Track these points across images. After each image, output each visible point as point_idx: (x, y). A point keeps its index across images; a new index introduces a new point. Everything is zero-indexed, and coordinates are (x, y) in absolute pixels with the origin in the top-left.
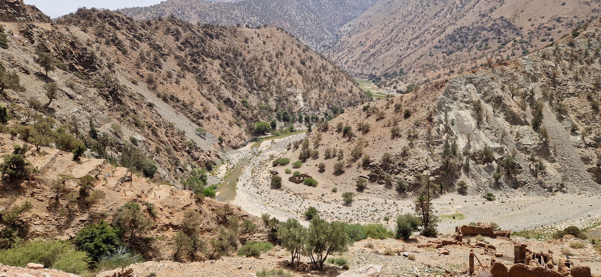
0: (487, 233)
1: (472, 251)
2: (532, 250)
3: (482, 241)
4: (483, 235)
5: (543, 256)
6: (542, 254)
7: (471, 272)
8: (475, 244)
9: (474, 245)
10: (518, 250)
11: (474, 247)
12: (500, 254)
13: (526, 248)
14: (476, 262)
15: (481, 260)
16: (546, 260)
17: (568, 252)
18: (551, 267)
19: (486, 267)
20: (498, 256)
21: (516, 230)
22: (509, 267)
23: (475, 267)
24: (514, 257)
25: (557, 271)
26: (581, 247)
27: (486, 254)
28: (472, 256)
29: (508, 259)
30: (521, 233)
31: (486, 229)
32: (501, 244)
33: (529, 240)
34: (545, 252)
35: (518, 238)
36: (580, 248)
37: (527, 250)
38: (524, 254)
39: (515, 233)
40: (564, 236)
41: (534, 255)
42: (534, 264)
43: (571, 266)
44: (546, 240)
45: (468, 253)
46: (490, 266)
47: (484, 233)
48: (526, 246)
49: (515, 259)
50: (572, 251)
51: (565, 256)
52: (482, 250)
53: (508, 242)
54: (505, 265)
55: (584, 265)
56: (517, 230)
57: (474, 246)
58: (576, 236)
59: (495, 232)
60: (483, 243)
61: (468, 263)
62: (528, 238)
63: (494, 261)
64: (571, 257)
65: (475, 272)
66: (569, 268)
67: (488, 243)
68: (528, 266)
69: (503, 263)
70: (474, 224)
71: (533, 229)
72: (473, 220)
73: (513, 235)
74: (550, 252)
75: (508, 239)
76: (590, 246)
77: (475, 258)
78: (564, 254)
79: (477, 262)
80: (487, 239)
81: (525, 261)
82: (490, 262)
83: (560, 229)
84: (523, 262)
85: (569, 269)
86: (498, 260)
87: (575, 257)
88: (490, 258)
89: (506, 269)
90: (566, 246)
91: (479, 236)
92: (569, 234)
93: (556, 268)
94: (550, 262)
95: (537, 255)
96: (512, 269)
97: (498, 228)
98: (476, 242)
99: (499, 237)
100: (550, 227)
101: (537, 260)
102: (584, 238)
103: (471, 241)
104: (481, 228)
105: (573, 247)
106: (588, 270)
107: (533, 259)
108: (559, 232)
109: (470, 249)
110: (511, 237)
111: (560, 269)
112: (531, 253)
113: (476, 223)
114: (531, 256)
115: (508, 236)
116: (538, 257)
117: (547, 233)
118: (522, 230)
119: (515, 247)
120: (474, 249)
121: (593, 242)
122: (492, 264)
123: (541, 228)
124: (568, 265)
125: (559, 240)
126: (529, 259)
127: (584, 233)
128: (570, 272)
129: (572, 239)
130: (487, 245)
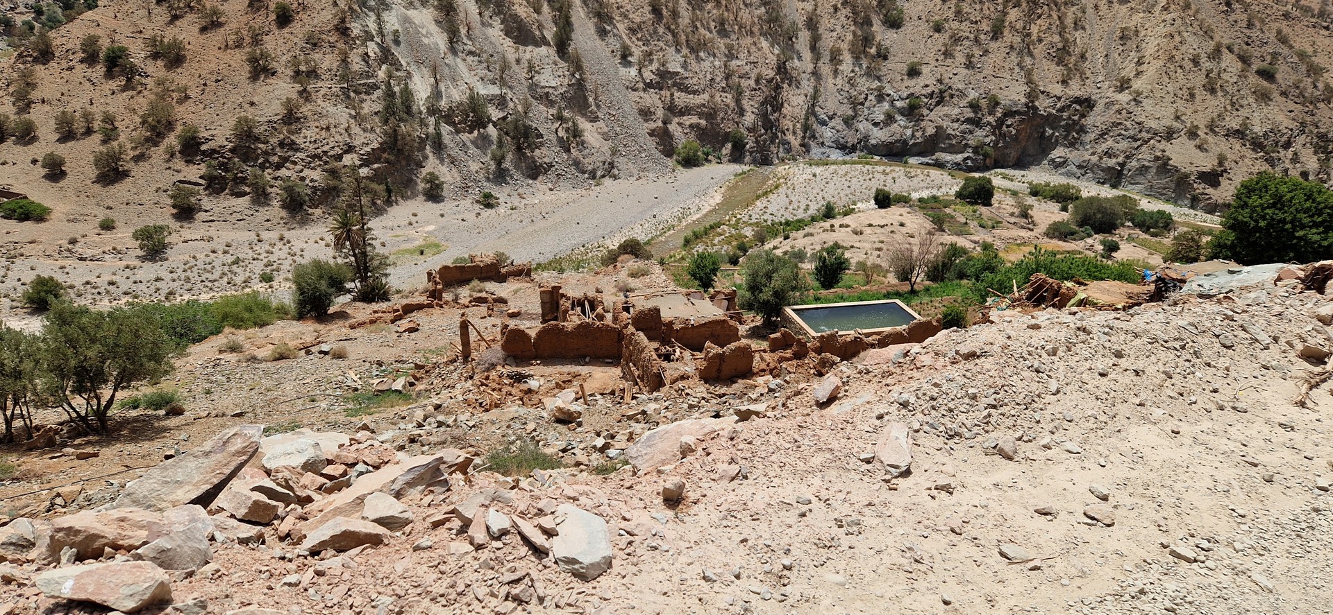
0: (489, 274)
1: (463, 315)
2: (570, 294)
3: (480, 291)
4: (483, 279)
5: (589, 301)
6: (586, 298)
7: (466, 355)
8: (469, 299)
9: (465, 301)
10: (547, 299)
11: (468, 307)
12: (515, 310)
13: (561, 291)
14: (473, 336)
15: (482, 330)
16: (593, 309)
17: (626, 285)
18: (601, 317)
19: (493, 340)
20: (513, 316)
21: (541, 259)
22: (533, 334)
23: (473, 345)
24: (540, 311)
25: (610, 323)
26: (644, 273)
27: (490, 316)
28: (464, 326)
29: (530, 317)
30: (550, 263)
31: (487, 266)
32: (516, 292)
33: (564, 275)
34: (591, 293)
35: (545, 274)
36: (643, 275)
37: (563, 296)
38: (558, 303)
39: (539, 265)
40: (620, 259)
41: (573, 302)
42: (575, 318)
43: (631, 310)
44: (591, 270)
45: (457, 321)
46: (499, 337)
47: (484, 275)
48: (560, 288)
49: (543, 315)
50: (632, 283)
51: (622, 294)
52: (483, 309)
53: (529, 285)
54: (527, 331)
55: (650, 304)
56: (543, 259)
57: (467, 303)
58: (637, 256)
59: (503, 271)
60: (483, 295)
61: (458, 340)
62: (562, 271)
63: (507, 326)
64: (631, 294)
65: (474, 354)
66: (629, 313)
67: (493, 294)
68: (565, 324)
69: (522, 327)
70: (464, 260)
71: (568, 253)
72: (459, 252)
73: (536, 269)
74: (598, 291)
75: (528, 279)
76: (657, 269)
77: (470, 327)
78: (621, 290)
79: (476, 334)
80: (491, 286)
81: (560, 315)
82: (499, 329)
83: (611, 247)
84: (556, 319)
85: (629, 316)
86: (512, 324)
87: (637, 293)
88: (498, 321)
89: (528, 337)
90: (623, 275)
91: (475, 283)
92: (627, 253)
93: (609, 316)
94: (599, 310)
95: (579, 300)
96: (539, 334)
97: (509, 261)
98: (470, 296)
99: (511, 279)
100: (596, 244)
101: (579, 309)
102: (649, 257)
103: (461, 296)
104: (479, 266)
105: (633, 275)
106: (657, 311)
107: (572, 309)
108: (610, 252)
109: (461, 312)
110: (534, 275)
111: (615, 319)
112: (568, 299)
113: (466, 256)
114: (569, 304)
115: (528, 273)
116: (580, 303)
117: (592, 257)
118: (551, 257)
119: (542, 293)
120: (466, 310)
121: (662, 263)
122: (503, 334)
123: (582, 249)
124: (627, 309)
125: (611, 267)
126: (566, 311)
127: (647, 248)
128: (630, 321)
129: (631, 263)
130: (490, 298)
